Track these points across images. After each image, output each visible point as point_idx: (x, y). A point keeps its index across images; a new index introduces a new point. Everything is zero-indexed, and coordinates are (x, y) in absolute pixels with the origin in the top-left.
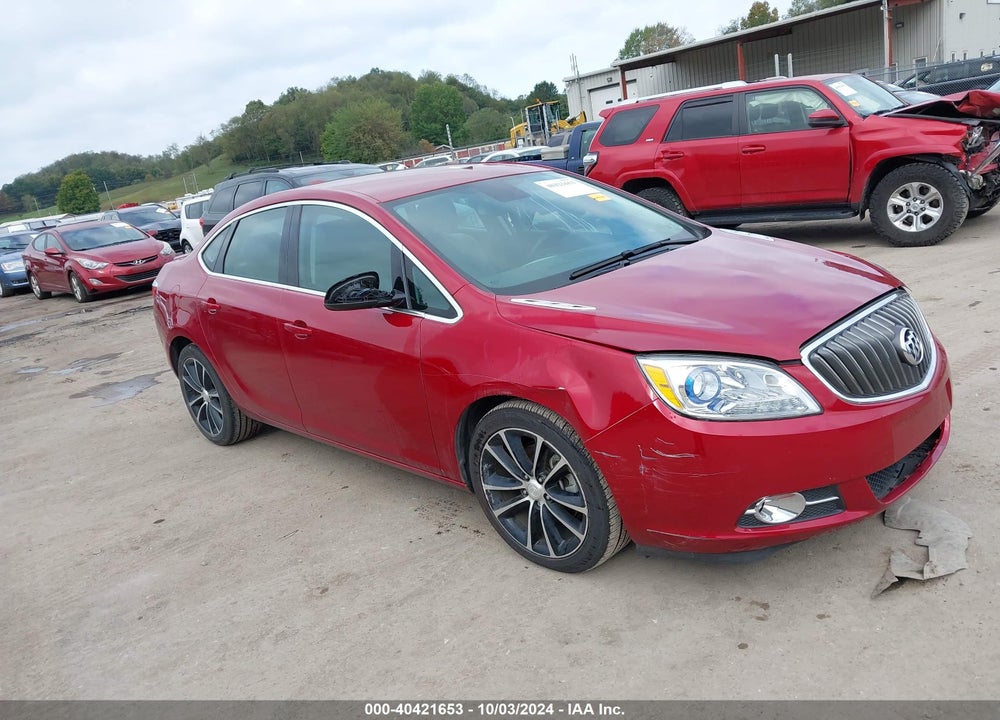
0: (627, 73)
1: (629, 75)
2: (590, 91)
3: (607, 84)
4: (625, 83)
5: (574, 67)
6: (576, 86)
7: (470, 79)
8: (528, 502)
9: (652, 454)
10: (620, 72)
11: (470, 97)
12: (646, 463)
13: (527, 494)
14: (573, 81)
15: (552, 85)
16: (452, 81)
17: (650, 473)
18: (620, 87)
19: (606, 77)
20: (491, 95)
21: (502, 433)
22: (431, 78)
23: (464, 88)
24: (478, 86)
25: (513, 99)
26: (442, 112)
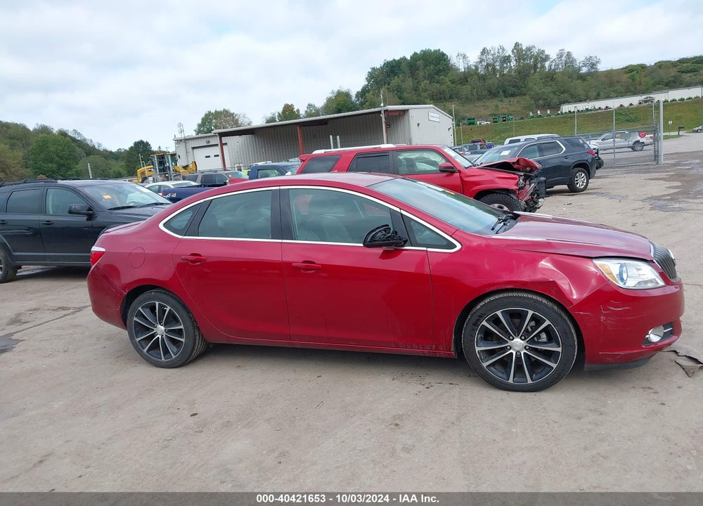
0: (223, 138)
1: (225, 140)
2: (193, 148)
3: (206, 144)
4: (222, 145)
5: (182, 131)
6: (182, 145)
7: (79, 134)
8: (511, 354)
9: (608, 310)
10: (218, 138)
11: (79, 146)
12: (605, 315)
13: (510, 349)
14: (181, 140)
15: (147, 143)
16: (63, 134)
17: (606, 320)
18: (219, 147)
19: (205, 140)
20: (96, 147)
21: (499, 313)
22: (44, 130)
23: (74, 140)
24: (85, 140)
25: (113, 151)
26: (58, 156)
